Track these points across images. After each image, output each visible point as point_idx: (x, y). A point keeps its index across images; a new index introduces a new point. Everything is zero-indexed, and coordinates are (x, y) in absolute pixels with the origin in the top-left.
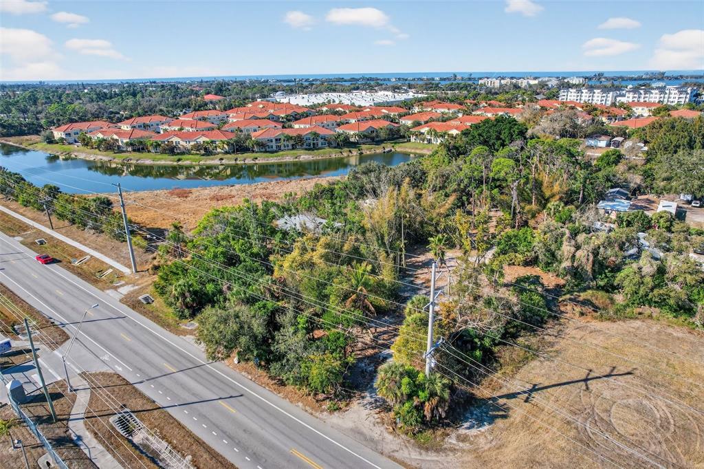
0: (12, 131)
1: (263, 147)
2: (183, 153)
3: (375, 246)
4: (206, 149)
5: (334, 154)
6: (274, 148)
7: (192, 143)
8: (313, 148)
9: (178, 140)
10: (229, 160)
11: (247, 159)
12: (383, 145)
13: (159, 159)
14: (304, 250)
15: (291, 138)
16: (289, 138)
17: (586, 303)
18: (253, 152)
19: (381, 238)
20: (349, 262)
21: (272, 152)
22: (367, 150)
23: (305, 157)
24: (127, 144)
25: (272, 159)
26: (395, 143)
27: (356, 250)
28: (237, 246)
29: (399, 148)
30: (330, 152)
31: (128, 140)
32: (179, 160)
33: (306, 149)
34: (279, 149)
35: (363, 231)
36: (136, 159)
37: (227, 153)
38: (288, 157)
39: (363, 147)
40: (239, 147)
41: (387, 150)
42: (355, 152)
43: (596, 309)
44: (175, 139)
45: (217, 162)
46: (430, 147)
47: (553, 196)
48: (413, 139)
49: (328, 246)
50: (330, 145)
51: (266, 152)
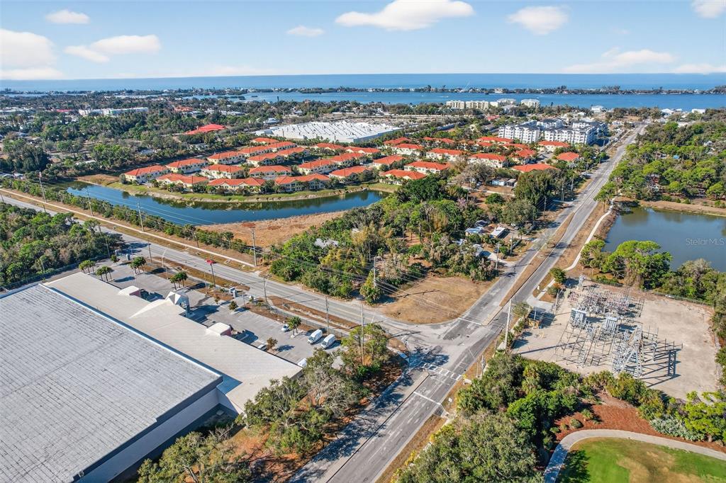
0: (84, 171)
1: (284, 190)
2: (231, 194)
3: (358, 253)
4: (246, 191)
5: (330, 193)
6: (291, 190)
7: (237, 188)
8: (315, 189)
9: (227, 185)
10: (263, 199)
11: (274, 198)
12: (361, 185)
13: (216, 199)
14: (332, 254)
15: (302, 183)
16: (300, 183)
17: (437, 272)
18: (277, 193)
19: (360, 249)
20: (349, 258)
21: (290, 193)
22: (351, 189)
23: (311, 196)
24: (191, 188)
25: (291, 198)
26: (369, 184)
27: (351, 254)
28: (303, 254)
29: (372, 187)
30: (327, 193)
31: (191, 185)
32: (230, 199)
33: (311, 190)
34: (294, 191)
35: (354, 247)
36: (199, 197)
37: (260, 194)
38: (300, 196)
39: (348, 187)
40: (268, 190)
41: (364, 189)
42: (343, 192)
43: (440, 274)
44: (225, 185)
45: (255, 200)
46: (392, 186)
47: (438, 228)
48: (381, 181)
49: (341, 252)
50: (327, 187)
51: (286, 193)
